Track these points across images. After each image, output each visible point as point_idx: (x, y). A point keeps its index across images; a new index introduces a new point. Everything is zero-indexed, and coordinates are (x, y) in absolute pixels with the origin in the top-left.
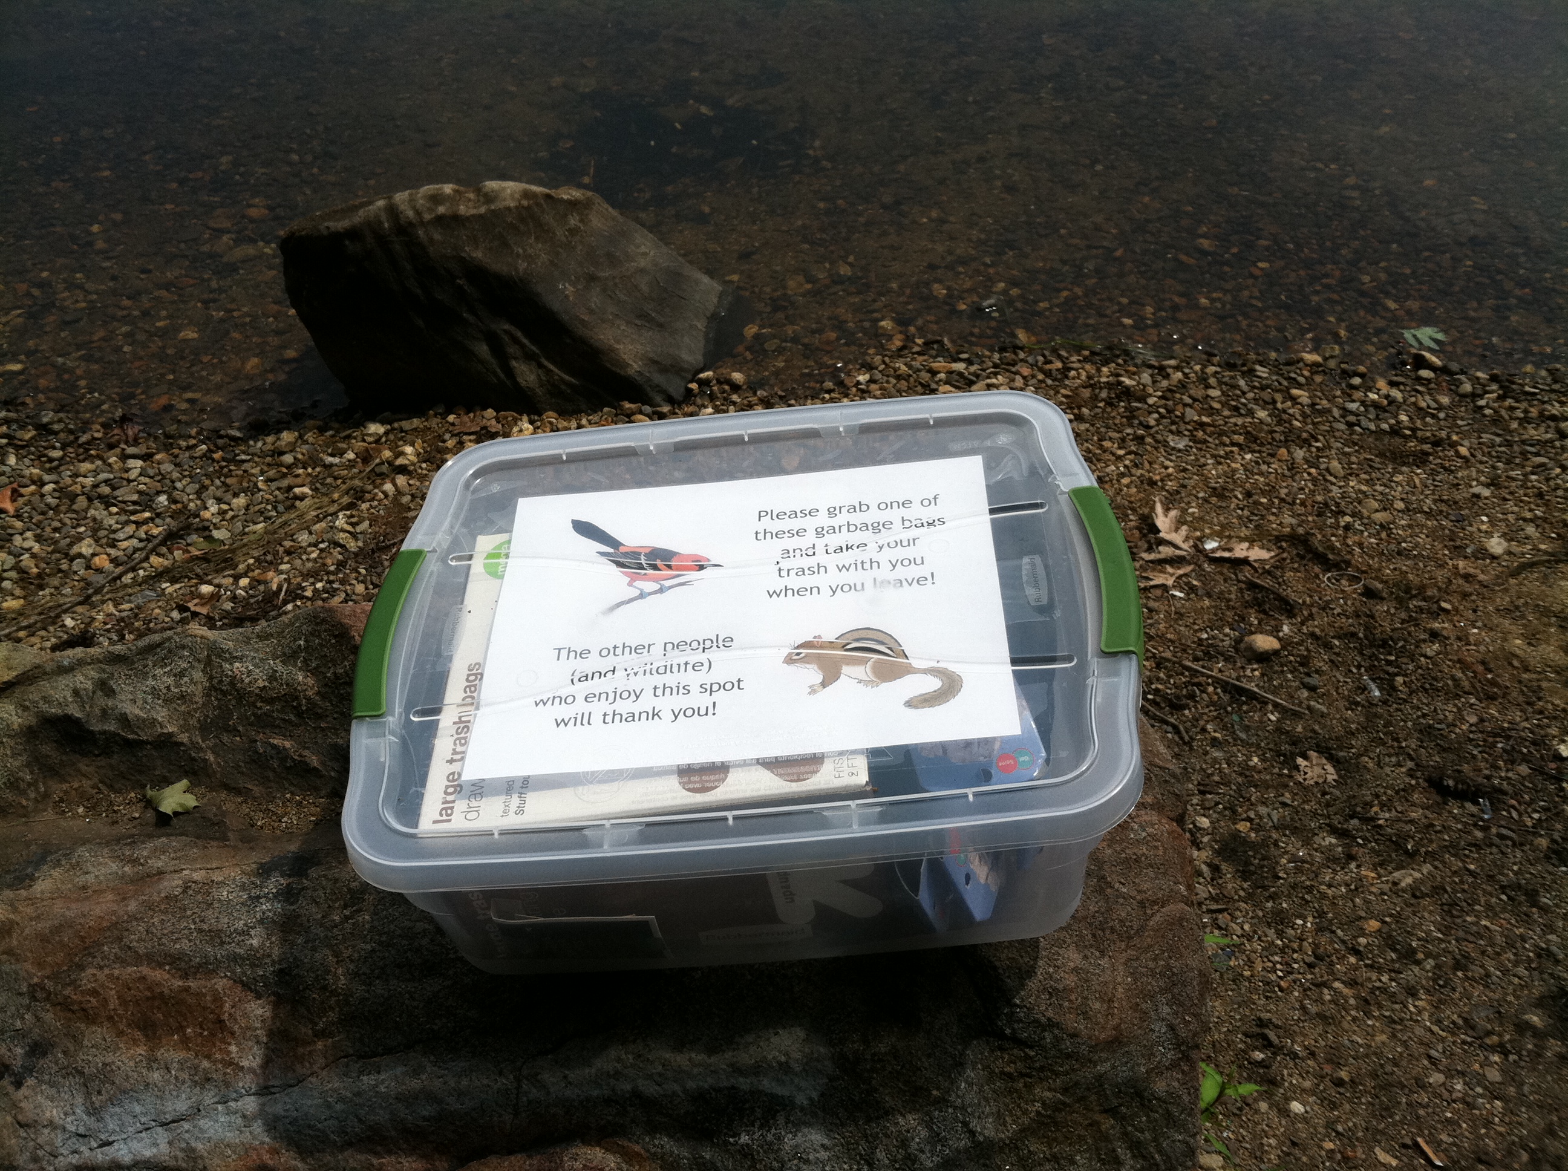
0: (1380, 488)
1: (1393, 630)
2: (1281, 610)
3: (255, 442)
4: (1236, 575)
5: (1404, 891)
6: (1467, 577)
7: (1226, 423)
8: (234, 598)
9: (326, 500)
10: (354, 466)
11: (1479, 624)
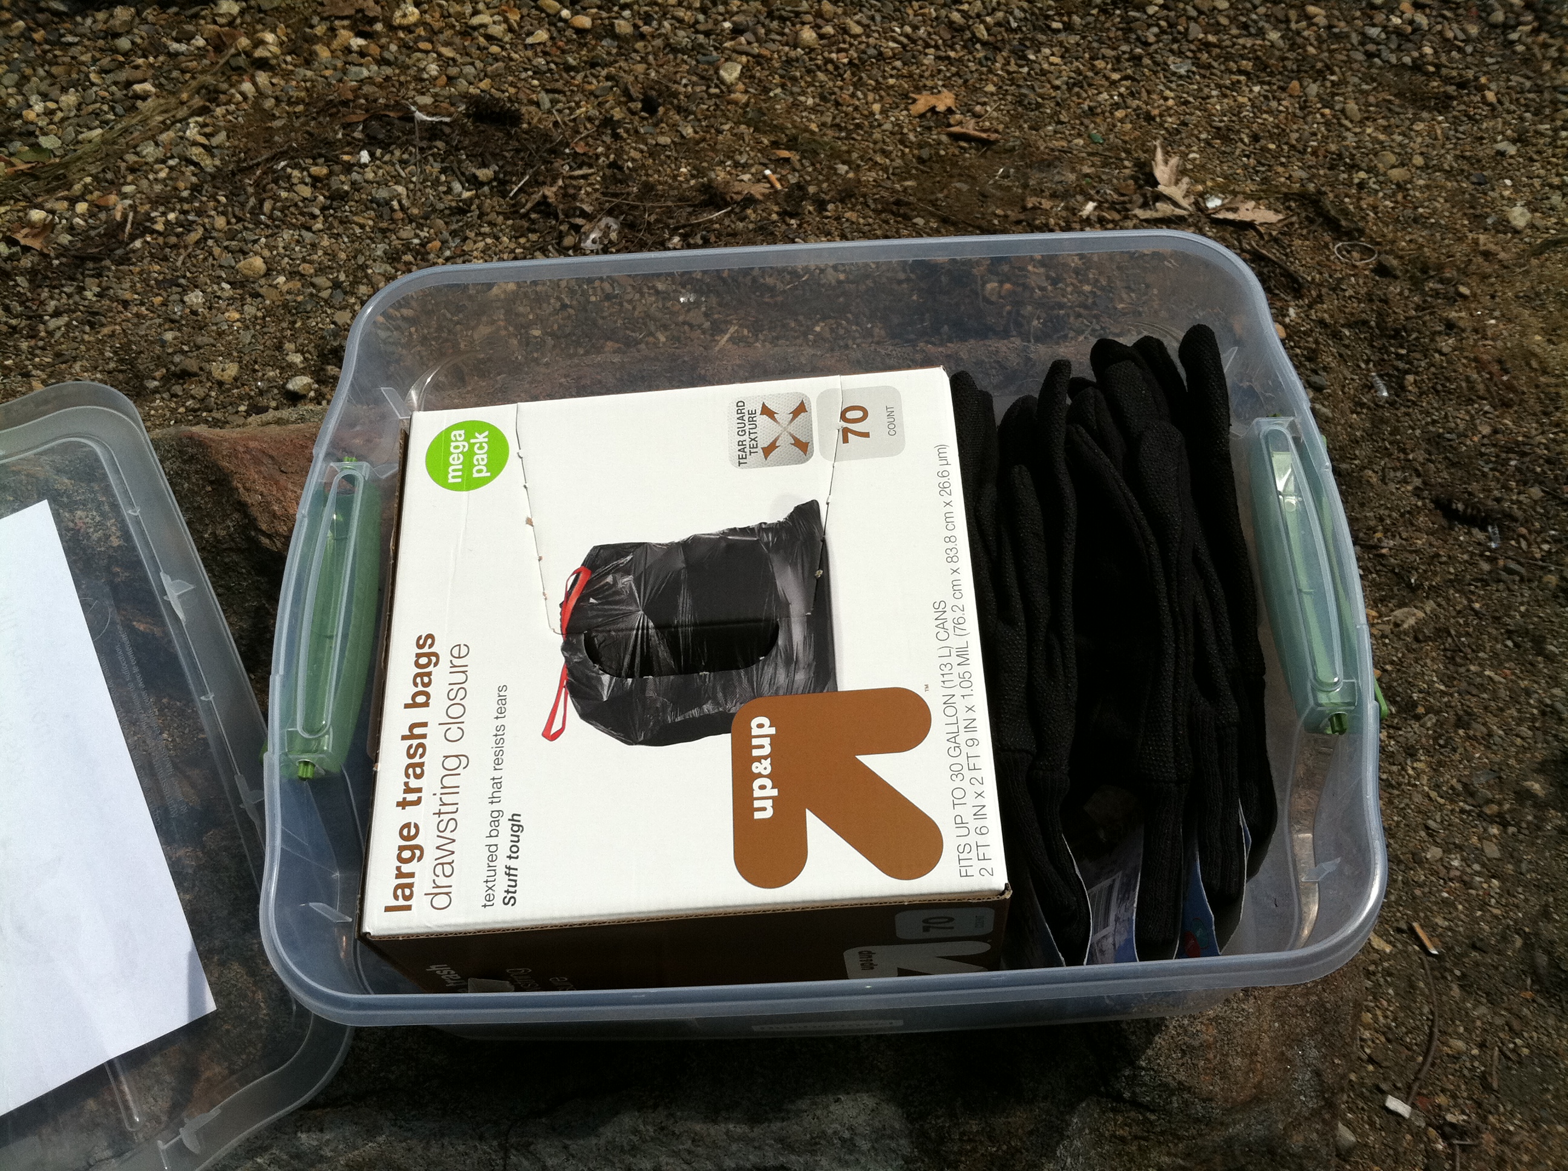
0: (1399, 138)
1: (1407, 319)
2: (1286, 288)
3: (84, 18)
4: (1240, 242)
5: (1406, 633)
6: (1487, 255)
7: (1234, 44)
8: (71, 229)
9: (173, 101)
10: (204, 56)
11: (1497, 313)
